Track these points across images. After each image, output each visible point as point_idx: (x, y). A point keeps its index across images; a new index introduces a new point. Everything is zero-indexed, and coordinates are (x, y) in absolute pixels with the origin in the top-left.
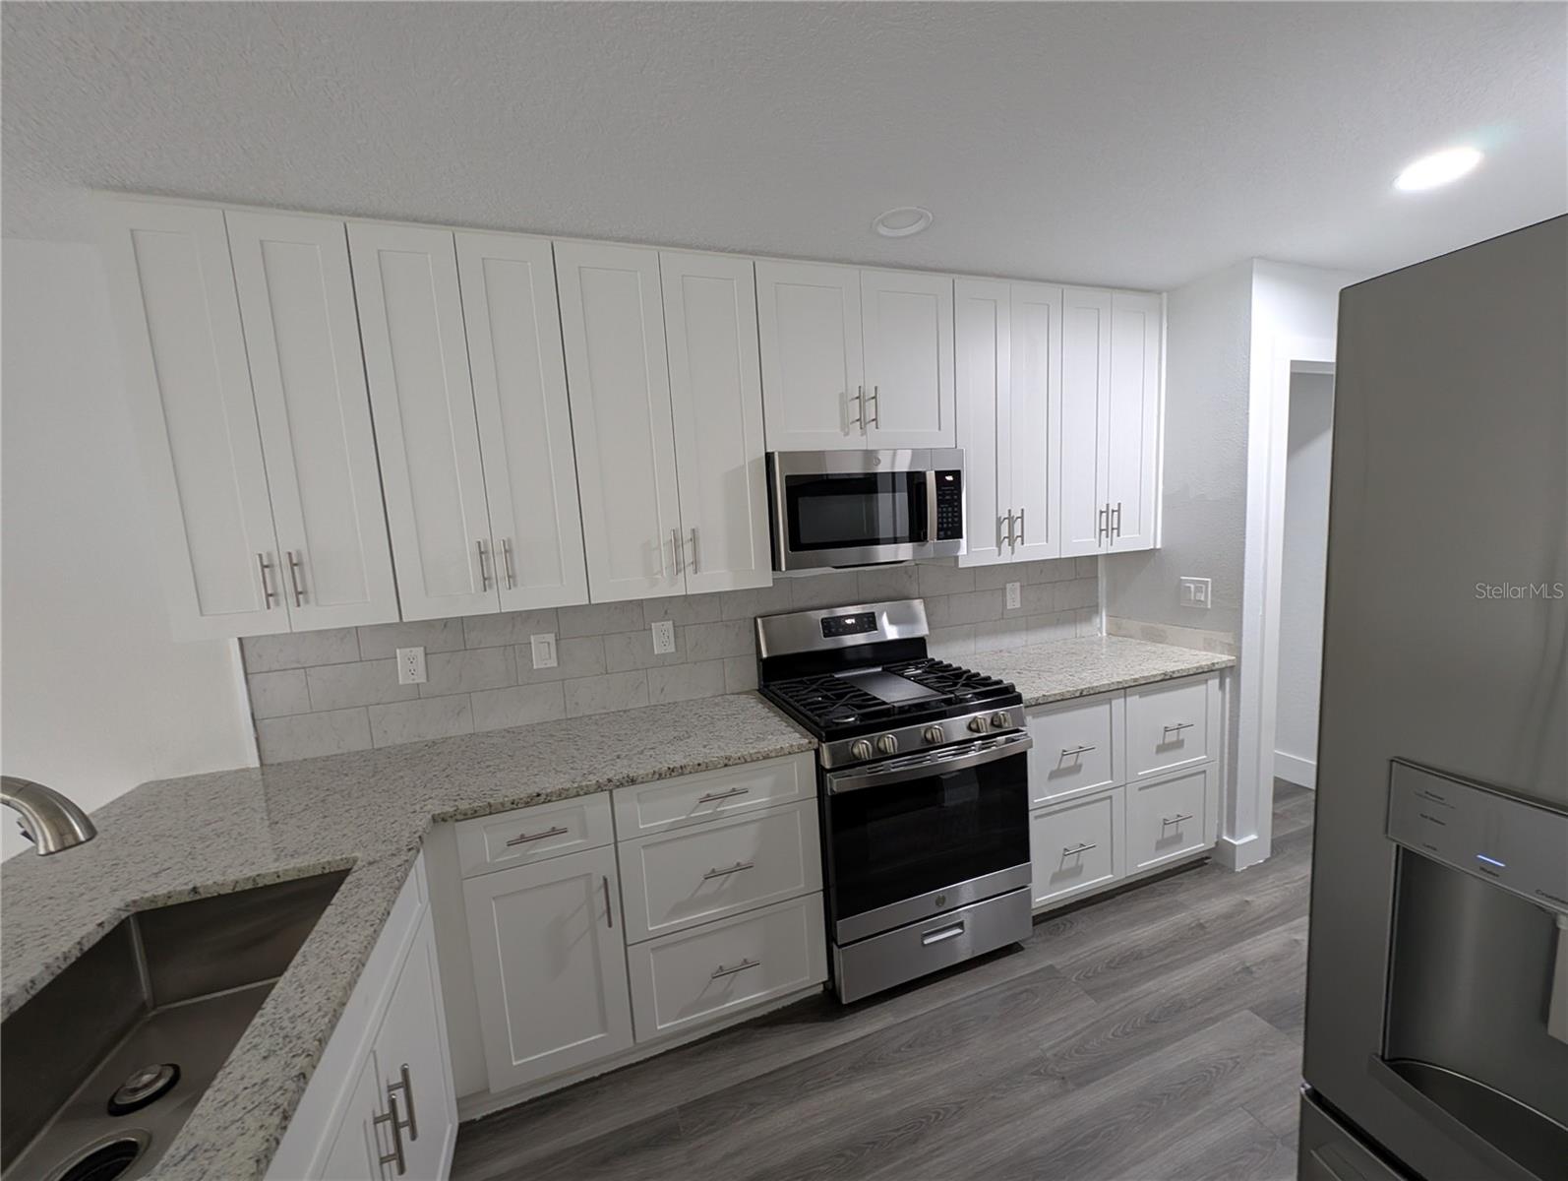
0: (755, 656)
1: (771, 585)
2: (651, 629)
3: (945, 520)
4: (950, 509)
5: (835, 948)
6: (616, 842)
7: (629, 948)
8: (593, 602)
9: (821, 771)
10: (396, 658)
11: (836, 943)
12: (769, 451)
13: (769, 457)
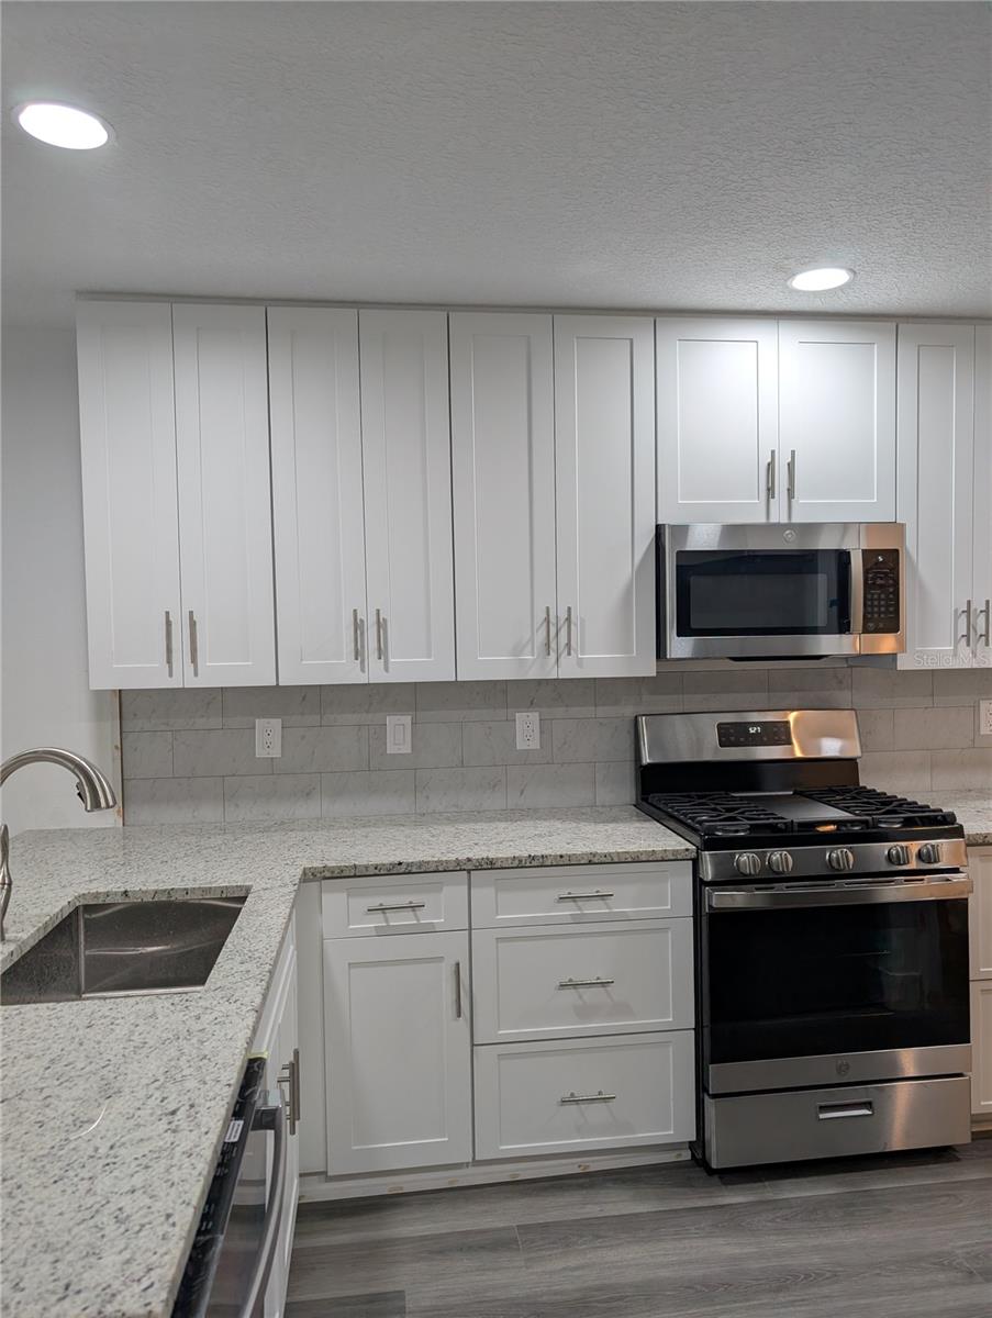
0: (633, 764)
1: (655, 674)
2: (515, 720)
3: (876, 609)
4: (883, 596)
5: (706, 1097)
6: (470, 929)
7: (475, 1048)
8: (459, 679)
9: (699, 884)
10: (254, 728)
11: (707, 1091)
12: (660, 522)
13: (659, 529)
